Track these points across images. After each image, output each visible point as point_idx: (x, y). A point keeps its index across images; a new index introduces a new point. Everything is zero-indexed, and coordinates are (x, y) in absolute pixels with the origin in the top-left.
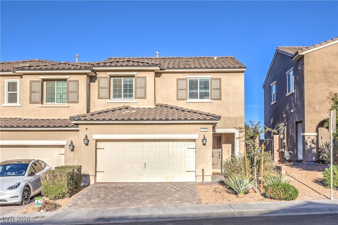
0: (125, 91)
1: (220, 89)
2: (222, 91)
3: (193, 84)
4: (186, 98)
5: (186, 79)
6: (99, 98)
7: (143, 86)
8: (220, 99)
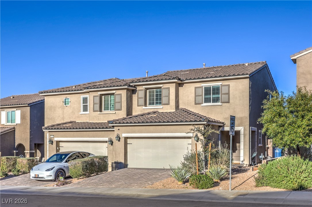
1: (228, 94)
2: (230, 95)
3: (207, 91)
4: (201, 102)
5: (202, 87)
6: (138, 106)
7: (167, 95)
8: (228, 102)
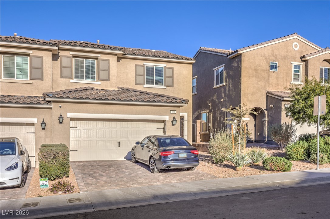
0: (87, 72)
1: (172, 77)
2: (174, 79)
3: (149, 71)
4: (143, 83)
6: (62, 77)
7: (107, 68)
8: (172, 86)
